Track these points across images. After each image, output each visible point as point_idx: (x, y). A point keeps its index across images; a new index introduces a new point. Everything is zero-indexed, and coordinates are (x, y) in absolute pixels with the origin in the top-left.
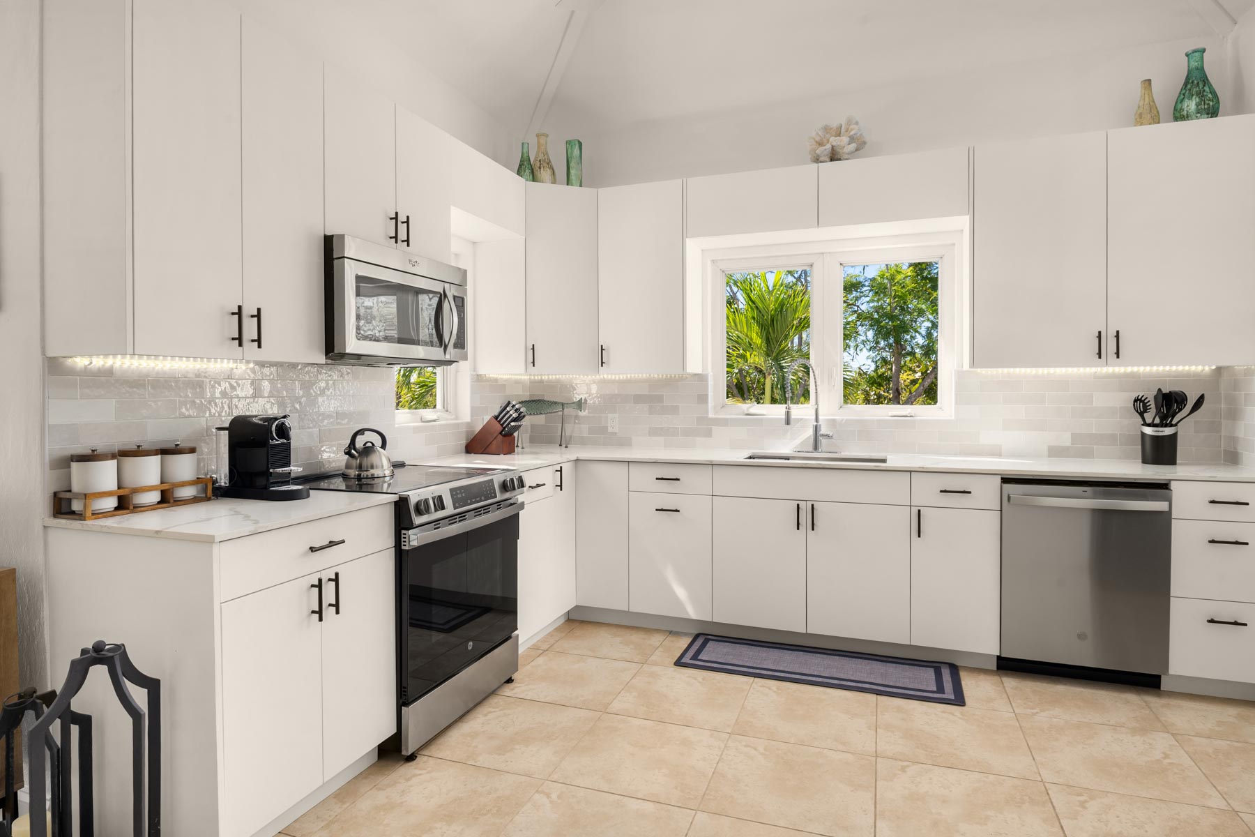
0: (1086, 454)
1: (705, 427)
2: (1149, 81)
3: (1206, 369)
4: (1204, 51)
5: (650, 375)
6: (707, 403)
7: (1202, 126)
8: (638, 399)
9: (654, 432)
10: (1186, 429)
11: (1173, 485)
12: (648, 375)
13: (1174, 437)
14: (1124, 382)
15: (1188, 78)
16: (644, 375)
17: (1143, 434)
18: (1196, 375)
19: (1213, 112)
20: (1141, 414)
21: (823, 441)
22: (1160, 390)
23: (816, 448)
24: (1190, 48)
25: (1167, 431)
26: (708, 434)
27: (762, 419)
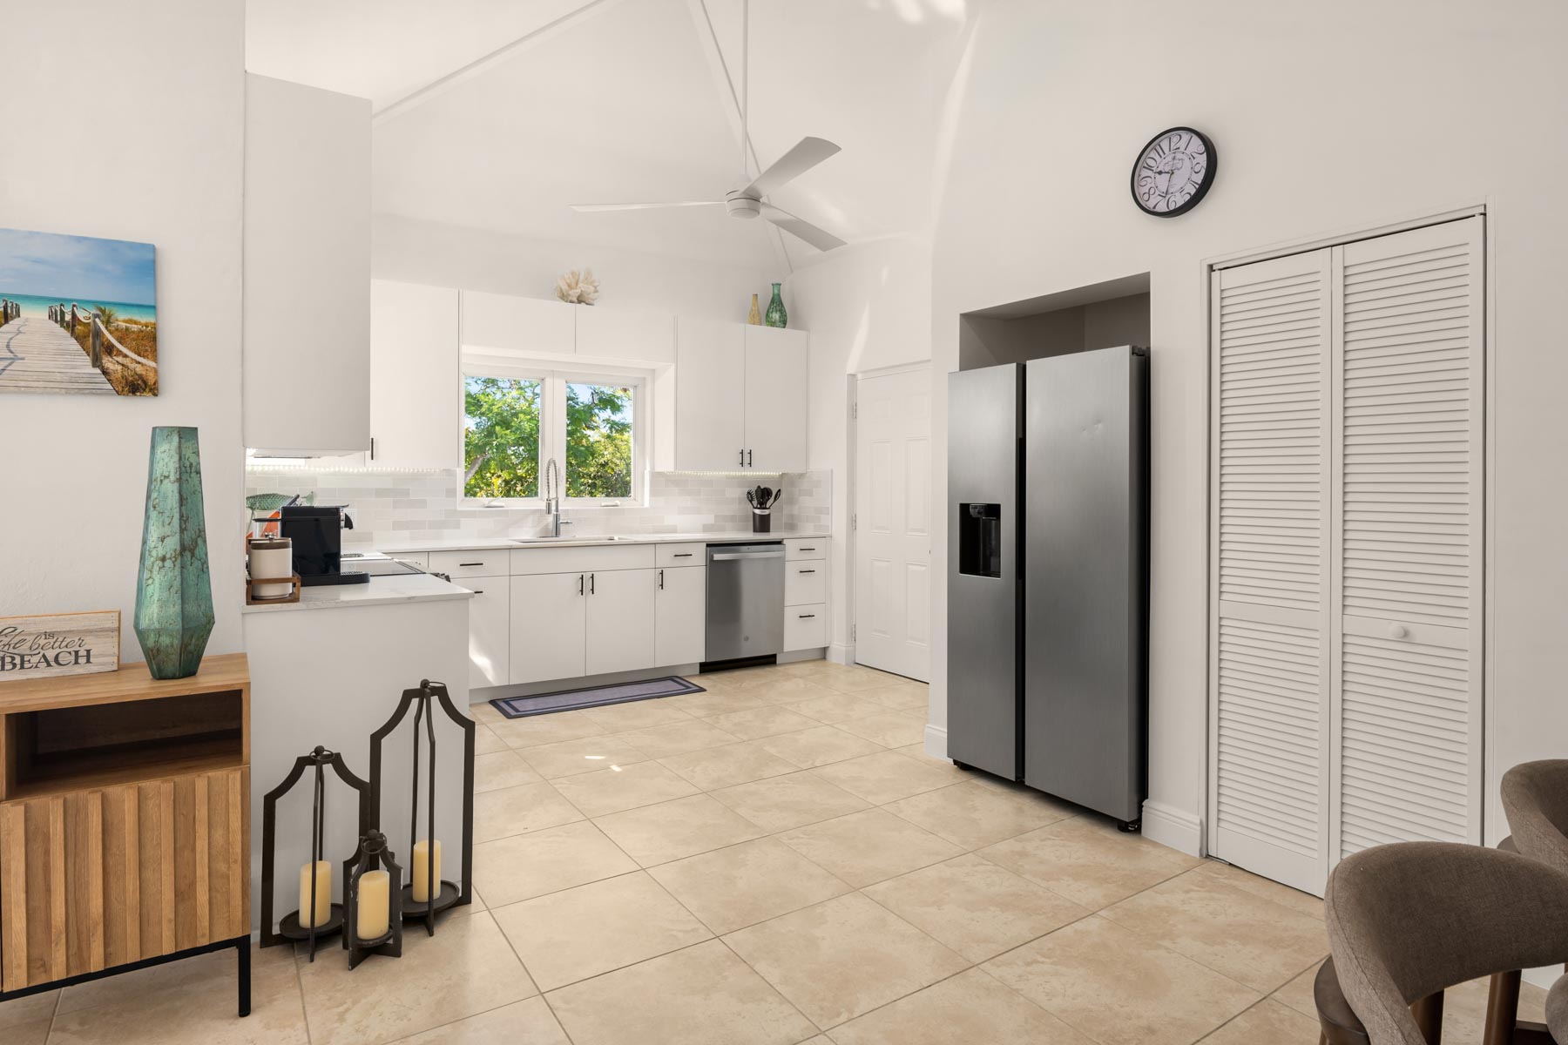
0: (722, 529)
1: (452, 520)
2: (757, 295)
3: (775, 473)
4: (780, 285)
5: (395, 469)
6: (456, 496)
7: (777, 331)
8: (380, 493)
9: (398, 526)
10: (774, 510)
11: (785, 542)
12: (393, 469)
13: (769, 515)
14: (742, 481)
15: (773, 298)
16: (389, 469)
17: (754, 514)
18: (773, 477)
19: (784, 323)
20: (751, 501)
21: (562, 528)
22: (759, 487)
23: (557, 533)
24: (775, 282)
25: (766, 512)
26: (457, 526)
27: (507, 511)
